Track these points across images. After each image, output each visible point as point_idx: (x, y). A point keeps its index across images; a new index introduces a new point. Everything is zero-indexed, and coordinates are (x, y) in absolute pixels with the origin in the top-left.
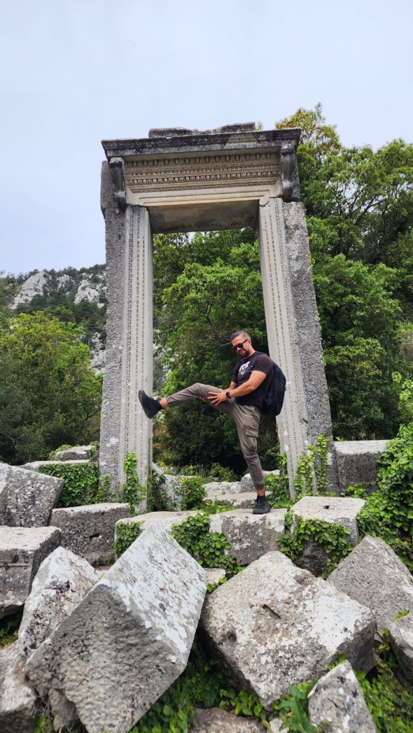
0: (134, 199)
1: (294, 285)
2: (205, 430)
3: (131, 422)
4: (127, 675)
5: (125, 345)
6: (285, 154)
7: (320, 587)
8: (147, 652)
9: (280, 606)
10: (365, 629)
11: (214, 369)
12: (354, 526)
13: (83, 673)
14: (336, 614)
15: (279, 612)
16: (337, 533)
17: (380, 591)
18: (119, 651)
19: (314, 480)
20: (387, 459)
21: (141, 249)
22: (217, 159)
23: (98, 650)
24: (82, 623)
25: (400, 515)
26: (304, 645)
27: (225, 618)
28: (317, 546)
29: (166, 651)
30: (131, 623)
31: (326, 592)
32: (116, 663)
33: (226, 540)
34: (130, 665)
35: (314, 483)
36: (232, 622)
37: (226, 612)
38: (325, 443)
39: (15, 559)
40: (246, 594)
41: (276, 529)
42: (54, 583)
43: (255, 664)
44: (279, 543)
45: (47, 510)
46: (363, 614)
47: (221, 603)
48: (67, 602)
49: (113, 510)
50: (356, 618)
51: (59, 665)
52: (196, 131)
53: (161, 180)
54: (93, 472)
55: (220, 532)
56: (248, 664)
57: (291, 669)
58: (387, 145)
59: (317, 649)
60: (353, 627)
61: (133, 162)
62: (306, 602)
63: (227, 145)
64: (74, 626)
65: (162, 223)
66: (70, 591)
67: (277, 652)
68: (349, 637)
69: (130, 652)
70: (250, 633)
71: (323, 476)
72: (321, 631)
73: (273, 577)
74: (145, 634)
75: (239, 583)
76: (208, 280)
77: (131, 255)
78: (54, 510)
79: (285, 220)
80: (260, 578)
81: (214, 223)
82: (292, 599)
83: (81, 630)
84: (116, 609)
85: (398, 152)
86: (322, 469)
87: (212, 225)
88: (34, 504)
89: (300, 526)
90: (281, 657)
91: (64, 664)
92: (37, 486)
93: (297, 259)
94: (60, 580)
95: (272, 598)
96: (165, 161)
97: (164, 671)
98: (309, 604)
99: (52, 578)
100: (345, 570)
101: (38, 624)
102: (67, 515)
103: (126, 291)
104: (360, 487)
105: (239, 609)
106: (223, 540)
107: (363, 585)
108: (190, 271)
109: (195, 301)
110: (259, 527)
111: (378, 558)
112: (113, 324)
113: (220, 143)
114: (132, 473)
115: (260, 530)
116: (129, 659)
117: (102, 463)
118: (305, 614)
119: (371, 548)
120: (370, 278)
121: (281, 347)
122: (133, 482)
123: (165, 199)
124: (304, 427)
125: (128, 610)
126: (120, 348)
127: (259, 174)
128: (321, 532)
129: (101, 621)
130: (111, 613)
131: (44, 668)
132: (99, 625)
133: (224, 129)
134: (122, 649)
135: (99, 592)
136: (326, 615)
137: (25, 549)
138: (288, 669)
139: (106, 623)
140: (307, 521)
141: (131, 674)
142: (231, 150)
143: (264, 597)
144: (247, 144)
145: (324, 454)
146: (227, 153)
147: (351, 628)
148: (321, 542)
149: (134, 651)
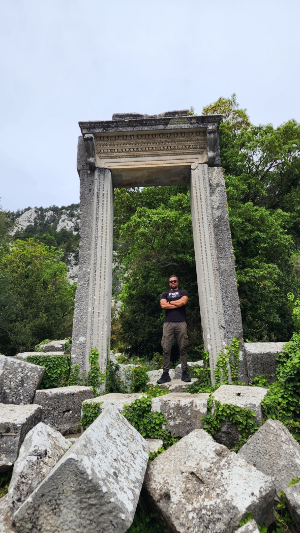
0: (101, 163)
1: (216, 227)
2: (149, 328)
3: (95, 326)
4: (88, 527)
5: (92, 269)
6: (210, 133)
7: (233, 459)
8: (103, 511)
9: (204, 473)
10: (267, 494)
11: (156, 283)
12: (259, 410)
13: (55, 525)
14: (245, 481)
15: (203, 478)
16: (246, 415)
17: (279, 462)
18: (82, 509)
19: (229, 372)
20: (284, 357)
21: (105, 199)
22: (161, 136)
23: (67, 508)
24: (55, 487)
25: (293, 401)
26: (221, 505)
27: (162, 482)
28: (231, 425)
29: (117, 510)
30: (92, 488)
31: (238, 464)
32: (80, 518)
33: (163, 418)
34: (91, 521)
35: (229, 374)
36: (167, 485)
37: (163, 476)
38: (238, 344)
39: (8, 430)
40: (178, 463)
41: (201, 411)
42: (35, 451)
43: (184, 519)
44: (203, 421)
45: (32, 391)
46: (266, 482)
47: (159, 469)
48: (45, 466)
49: (81, 392)
50: (261, 485)
51: (38, 518)
52: (146, 115)
53: (120, 150)
54: (66, 362)
55: (159, 412)
56: (179, 519)
57: (211, 524)
58: (284, 124)
59: (231, 508)
60: (258, 492)
61: (100, 137)
62: (223, 471)
63: (169, 126)
64: (50, 489)
65: (120, 180)
66: (47, 457)
67: (201, 510)
68: (255, 500)
69: (91, 510)
70: (181, 494)
71: (235, 369)
72: (234, 495)
73: (199, 450)
74: (102, 497)
75: (173, 454)
76: (154, 220)
77: (98, 203)
78: (38, 391)
79: (210, 180)
80: (188, 450)
81: (158, 181)
82: (213, 468)
83: (55, 492)
84: (81, 477)
85: (292, 130)
86: (235, 364)
87: (157, 182)
88: (23, 386)
89: (218, 409)
90: (203, 514)
91: (42, 518)
92: (25, 373)
93: (218, 208)
94: (40, 449)
95: (198, 466)
96: (124, 136)
97: (116, 526)
98: (226, 473)
99: (35, 447)
100: (253, 444)
101: (23, 483)
102: (46, 395)
103: (94, 229)
104: (263, 378)
105: (173, 475)
106: (161, 417)
107: (266, 457)
108: (140, 212)
109: (143, 234)
110: (188, 409)
111: (277, 437)
112: (83, 253)
113: (163, 125)
114: (95, 364)
115: (189, 411)
116: (90, 515)
117: (73, 356)
118: (222, 480)
119: (272, 428)
120: (271, 219)
121: (206, 273)
122: (95, 370)
123: (123, 164)
124: (222, 332)
125: (90, 478)
126: (89, 270)
127: (191, 146)
128: (234, 414)
129: (69, 486)
130: (77, 480)
131: (27, 520)
132: (68, 488)
133: (167, 114)
134: (85, 508)
135: (69, 464)
136: (238, 482)
137: (15, 422)
138: (209, 523)
139: (73, 487)
140: (224, 405)
141: (91, 527)
142: (171, 129)
143: (191, 466)
144: (183, 125)
145: (237, 352)
146: (168, 131)
147: (257, 493)
148: (234, 422)
149: (94, 509)
